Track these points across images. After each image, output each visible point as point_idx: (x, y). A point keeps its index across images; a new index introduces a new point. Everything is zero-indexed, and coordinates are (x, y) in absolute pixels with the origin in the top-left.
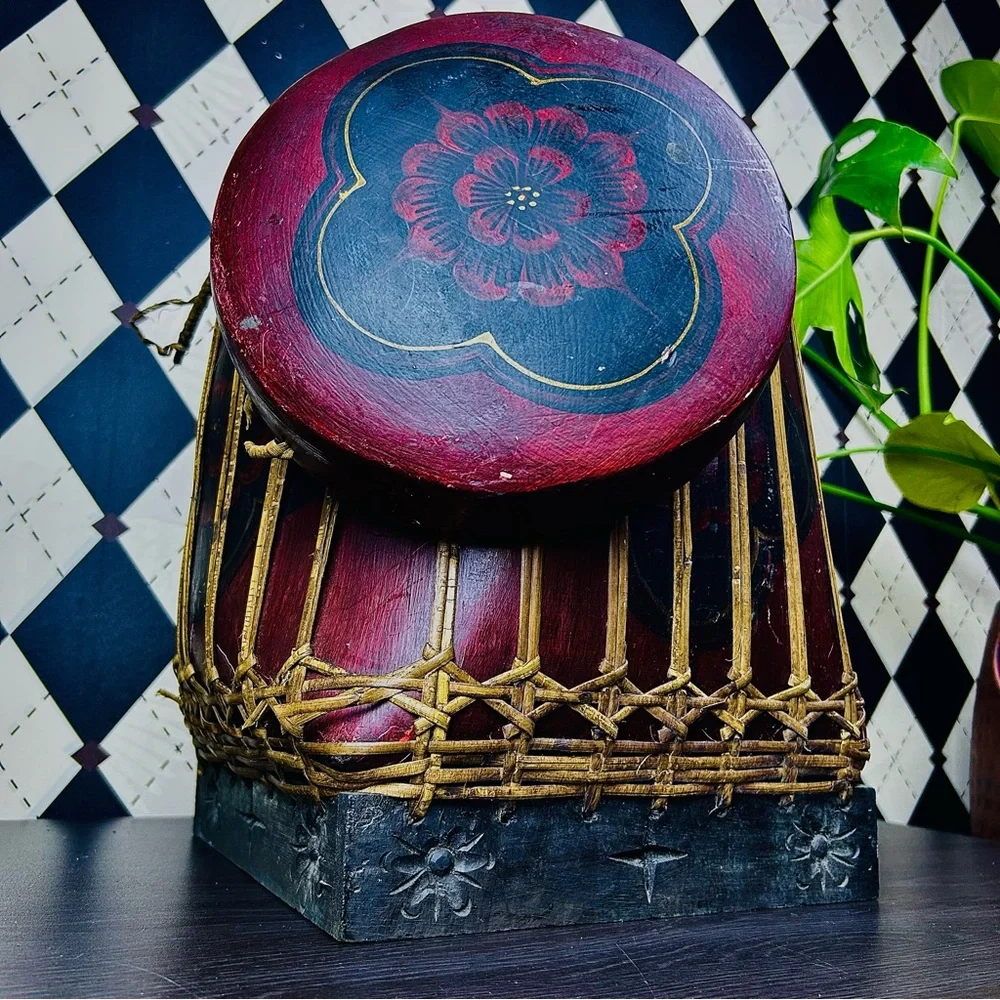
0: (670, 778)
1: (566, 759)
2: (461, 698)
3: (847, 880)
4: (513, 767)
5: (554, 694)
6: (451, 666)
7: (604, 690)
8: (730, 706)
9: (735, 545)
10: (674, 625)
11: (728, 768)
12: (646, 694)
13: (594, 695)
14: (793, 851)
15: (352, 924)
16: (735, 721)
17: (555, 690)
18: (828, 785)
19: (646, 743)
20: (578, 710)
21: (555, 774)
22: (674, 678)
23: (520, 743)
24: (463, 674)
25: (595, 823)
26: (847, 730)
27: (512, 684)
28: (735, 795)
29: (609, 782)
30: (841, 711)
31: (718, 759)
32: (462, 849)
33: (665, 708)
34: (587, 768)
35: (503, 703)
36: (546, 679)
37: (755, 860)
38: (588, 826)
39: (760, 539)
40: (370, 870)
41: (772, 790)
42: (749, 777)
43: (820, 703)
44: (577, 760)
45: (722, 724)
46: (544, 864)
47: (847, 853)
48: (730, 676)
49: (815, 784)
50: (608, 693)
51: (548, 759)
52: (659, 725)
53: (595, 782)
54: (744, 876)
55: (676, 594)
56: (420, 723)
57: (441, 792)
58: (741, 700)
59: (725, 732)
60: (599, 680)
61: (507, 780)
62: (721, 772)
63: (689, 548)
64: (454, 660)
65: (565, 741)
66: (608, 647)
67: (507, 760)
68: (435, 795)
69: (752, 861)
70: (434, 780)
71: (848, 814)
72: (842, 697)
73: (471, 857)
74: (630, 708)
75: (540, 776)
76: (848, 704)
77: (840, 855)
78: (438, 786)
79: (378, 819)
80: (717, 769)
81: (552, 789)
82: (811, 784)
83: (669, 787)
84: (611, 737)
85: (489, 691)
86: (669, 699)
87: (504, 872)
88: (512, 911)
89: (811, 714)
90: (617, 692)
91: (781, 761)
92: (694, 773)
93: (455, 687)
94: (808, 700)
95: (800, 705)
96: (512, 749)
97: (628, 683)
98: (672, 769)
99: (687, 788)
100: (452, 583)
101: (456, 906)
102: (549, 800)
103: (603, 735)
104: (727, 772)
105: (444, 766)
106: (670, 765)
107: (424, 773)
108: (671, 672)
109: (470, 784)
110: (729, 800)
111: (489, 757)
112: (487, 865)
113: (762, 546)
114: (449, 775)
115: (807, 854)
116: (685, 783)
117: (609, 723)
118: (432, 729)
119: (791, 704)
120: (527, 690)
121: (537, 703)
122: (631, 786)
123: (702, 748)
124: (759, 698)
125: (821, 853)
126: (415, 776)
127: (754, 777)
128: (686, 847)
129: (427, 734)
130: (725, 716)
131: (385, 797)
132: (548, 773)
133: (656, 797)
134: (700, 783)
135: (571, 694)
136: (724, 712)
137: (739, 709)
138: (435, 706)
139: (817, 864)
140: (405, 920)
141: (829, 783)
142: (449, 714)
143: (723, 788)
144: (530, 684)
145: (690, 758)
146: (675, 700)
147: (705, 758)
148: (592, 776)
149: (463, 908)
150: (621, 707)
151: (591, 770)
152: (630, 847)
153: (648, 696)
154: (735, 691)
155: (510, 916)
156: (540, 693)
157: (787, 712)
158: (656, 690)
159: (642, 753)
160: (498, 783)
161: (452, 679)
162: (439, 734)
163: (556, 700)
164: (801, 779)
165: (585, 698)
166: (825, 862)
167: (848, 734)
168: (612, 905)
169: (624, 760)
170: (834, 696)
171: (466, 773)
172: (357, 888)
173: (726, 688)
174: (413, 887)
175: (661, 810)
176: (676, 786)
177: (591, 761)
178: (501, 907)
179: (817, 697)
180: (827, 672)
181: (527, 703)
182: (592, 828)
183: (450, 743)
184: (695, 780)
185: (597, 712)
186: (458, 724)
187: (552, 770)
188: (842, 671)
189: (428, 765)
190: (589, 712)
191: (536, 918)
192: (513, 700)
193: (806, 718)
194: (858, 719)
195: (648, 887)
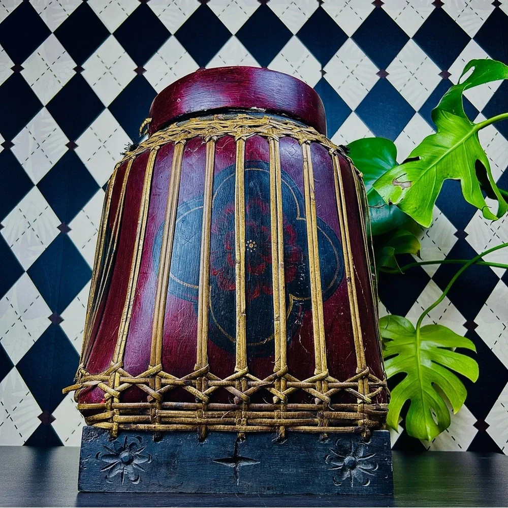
0: (245, 423)
1: (182, 412)
2: (125, 384)
3: (369, 482)
4: (155, 415)
5: (170, 381)
6: (121, 369)
7: (198, 379)
8: (276, 385)
9: (276, 305)
10: (237, 346)
11: (280, 418)
12: (223, 380)
13: (193, 381)
14: (329, 464)
15: (83, 483)
16: (279, 394)
17: (172, 379)
18: (350, 429)
19: (226, 405)
20: (185, 388)
21: (178, 419)
22: (237, 372)
23: (156, 404)
24: (126, 373)
25: (205, 444)
26: (360, 398)
27: (148, 377)
28: (287, 432)
29: (207, 424)
30: (356, 388)
31: (273, 413)
32: (136, 453)
33: (235, 387)
34: (195, 417)
35: (145, 386)
36: (165, 374)
37: (304, 468)
39: (294, 300)
40: (91, 460)
41: (311, 431)
42: (293, 423)
43: (339, 384)
44: (189, 412)
45: (274, 395)
46: (178, 462)
47: (370, 467)
48: (274, 371)
49: (340, 428)
50: (201, 380)
51: (172, 412)
52: (233, 396)
53: (200, 424)
54: (296, 475)
55: (237, 331)
56: (106, 395)
57: (122, 426)
58: (282, 383)
59: (275, 399)
60: (193, 374)
61: (153, 421)
62: (275, 420)
63: (243, 308)
64: (122, 367)
65: (181, 404)
66: (198, 358)
67: (151, 412)
68: (119, 428)
69: (301, 468)
70: (116, 421)
71: (370, 446)
72: (356, 381)
73: (141, 457)
74: (214, 387)
75: (170, 420)
76: (361, 384)
77: (365, 468)
78: (120, 423)
79: (96, 437)
80: (274, 418)
81: (179, 426)
82: (337, 428)
83: (244, 427)
84: (205, 402)
85: (138, 381)
86: (237, 383)
87: (156, 465)
88: (161, 483)
89: (332, 390)
90: (205, 380)
91: (316, 415)
92: (259, 420)
93: (122, 379)
94: (328, 382)
95: (323, 385)
96: (153, 407)
97: (211, 375)
98: (245, 417)
99: (255, 427)
100: (125, 333)
101: (132, 479)
102: (177, 432)
103: (200, 401)
104: (279, 420)
105: (121, 414)
106: (243, 416)
107: (112, 417)
108: (236, 369)
109: (135, 423)
110: (283, 435)
111: (143, 411)
112: (149, 461)
113: (294, 304)
114: (123, 418)
115: (341, 466)
116: (255, 425)
117: (202, 395)
118: (112, 398)
119: (317, 384)
120: (157, 380)
121: (163, 385)
122: (222, 426)
123: (261, 407)
124: (294, 381)
125: (353, 465)
126: (109, 419)
127: (297, 423)
128: (260, 458)
129: (110, 401)
130: (273, 391)
131: (99, 428)
132: (174, 419)
133: (239, 432)
134: (264, 426)
135: (179, 381)
136: (273, 389)
137: (282, 387)
138: (113, 388)
139: (348, 473)
140: (108, 484)
141: (351, 428)
142: (119, 391)
143: (279, 429)
144: (158, 377)
145: (255, 413)
146: (240, 383)
147: (265, 413)
148: (198, 420)
149: (135, 481)
150: (209, 387)
151: (197, 418)
152: (226, 457)
153: (224, 381)
154: (279, 378)
155: (160, 486)
156: (163, 381)
157: (315, 389)
158: (228, 378)
159: (225, 410)
160: (150, 423)
161: (121, 376)
162: (116, 400)
163: (171, 384)
164: (330, 425)
165: (188, 383)
166: (354, 472)
167: (361, 401)
168: (215, 485)
169: (215, 413)
170: (349, 380)
171: (131, 418)
172: (85, 468)
173: (271, 376)
174: (112, 469)
175: (243, 439)
176: (248, 427)
177: (196, 413)
178: (155, 481)
179: (336, 380)
180: (345, 367)
181: (157, 386)
182: (203, 446)
183: (121, 404)
184: (260, 424)
185: (195, 390)
186: (124, 396)
187: (176, 417)
188: (356, 366)
189: (114, 414)
190: (191, 389)
191: (174, 487)
192: (150, 384)
193: (328, 392)
194: (370, 393)
195: (237, 478)
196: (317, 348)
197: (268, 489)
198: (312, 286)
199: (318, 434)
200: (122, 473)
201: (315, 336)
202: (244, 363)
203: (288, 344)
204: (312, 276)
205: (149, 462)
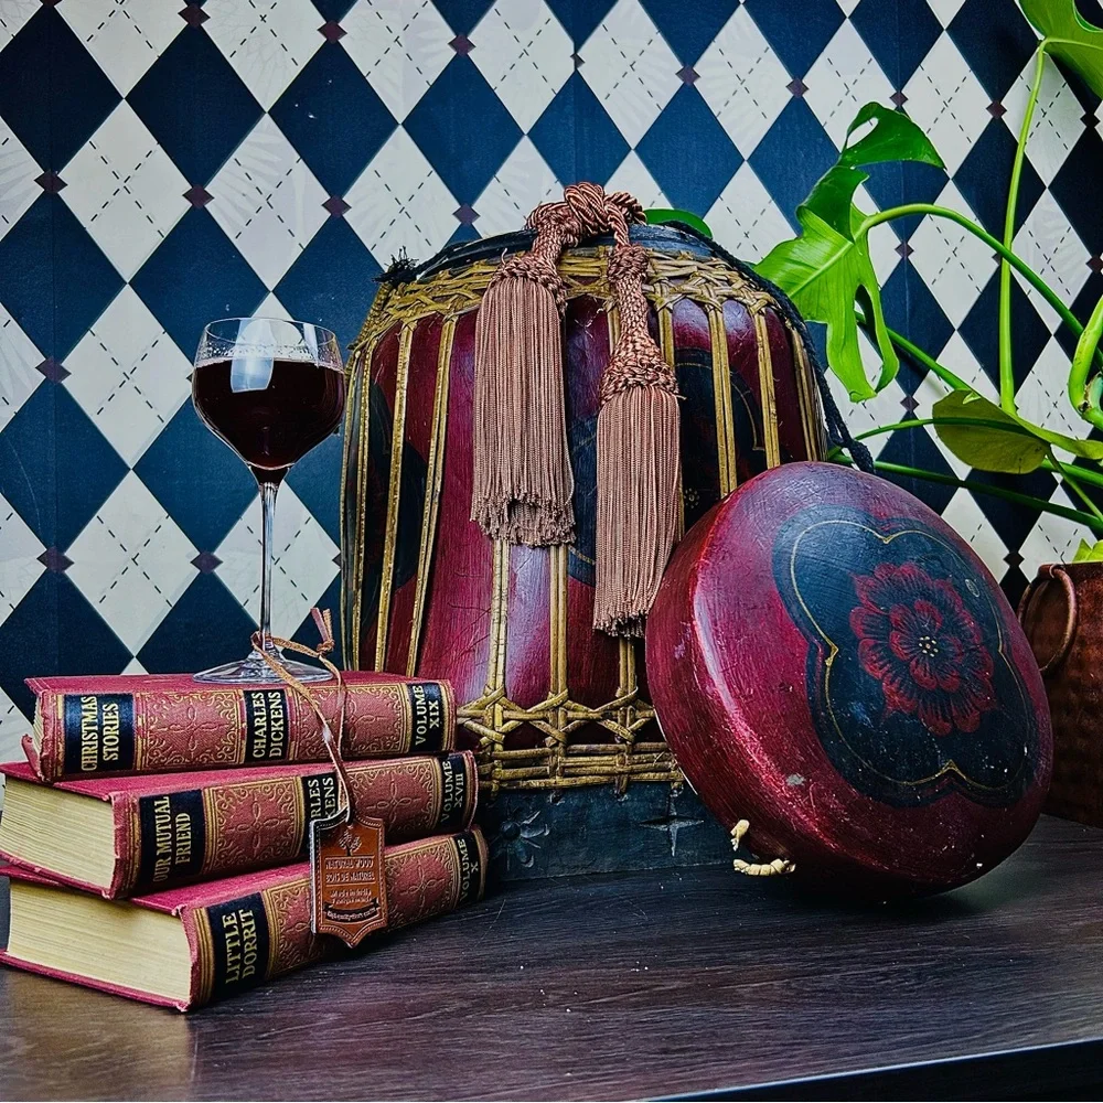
1: (596, 758)
2: (511, 722)
4: (556, 766)
5: (581, 715)
6: (503, 700)
7: (621, 709)
13: (614, 713)
17: (581, 712)
19: (660, 744)
20: (603, 724)
21: (589, 769)
23: (559, 749)
24: (513, 705)
25: (626, 801)
27: (548, 710)
29: (632, 772)
32: (525, 822)
34: (613, 764)
35: (543, 723)
36: (574, 705)
38: (620, 803)
44: (606, 758)
46: (587, 831)
50: (625, 711)
51: (581, 759)
53: (621, 773)
56: (484, 739)
57: (505, 785)
60: (615, 703)
61: (553, 774)
64: (506, 696)
65: (595, 746)
66: (622, 678)
67: (551, 761)
68: (501, 787)
70: (498, 777)
73: (533, 827)
74: (643, 720)
75: (577, 770)
78: (501, 781)
81: (590, 779)
84: (630, 741)
85: (532, 716)
87: (557, 837)
88: (564, 862)
90: (631, 710)
93: (507, 714)
96: (554, 754)
97: (640, 703)
100: (503, 642)
101: (523, 860)
102: (586, 786)
103: (623, 741)
105: (505, 767)
107: (491, 772)
109: (525, 779)
111: (538, 760)
112: (544, 832)
114: (508, 773)
117: (626, 733)
118: (493, 743)
120: (560, 713)
121: (569, 721)
122: (652, 774)
126: (485, 775)
128: (702, 816)
129: (489, 748)
132: (583, 769)
133: (674, 781)
135: (594, 713)
138: (494, 729)
142: (504, 733)
144: (562, 709)
148: (619, 768)
149: (528, 862)
150: (637, 720)
151: (617, 765)
152: (656, 817)
155: (564, 866)
156: (570, 714)
159: (658, 751)
160: (547, 777)
161: (504, 709)
162: (498, 747)
163: (583, 719)
165: (607, 715)
168: (643, 858)
169: (643, 756)
171: (521, 771)
175: (679, 790)
177: (617, 759)
178: (556, 860)
181: (561, 722)
182: (622, 805)
183: (507, 752)
185: (616, 724)
186: (511, 740)
187: (586, 766)
189: (494, 767)
190: (611, 725)
191: (584, 867)
192: (551, 721)
195: (671, 845)
205: (547, 833)
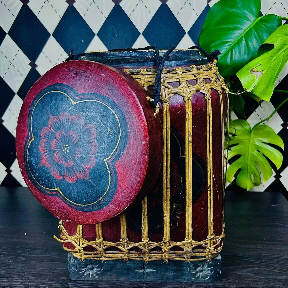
1: (116, 254)
2: (85, 244)
3: (208, 277)
5: (108, 245)
7: (123, 244)
8: (164, 245)
9: (165, 209)
10: (143, 230)
11: (166, 257)
12: (136, 244)
13: (120, 245)
14: (190, 271)
16: (165, 248)
19: (138, 252)
20: (116, 247)
21: (114, 256)
24: (85, 240)
25: (128, 263)
27: (97, 243)
28: (169, 260)
29: (129, 258)
30: (206, 244)
31: (162, 254)
33: (142, 246)
35: (95, 246)
36: (106, 242)
37: (177, 272)
38: (127, 264)
39: (175, 206)
40: (74, 269)
41: (181, 260)
42: (173, 258)
43: (198, 243)
44: (119, 254)
45: (162, 248)
46: (116, 270)
47: (209, 272)
48: (163, 239)
51: (111, 254)
52: (141, 249)
54: (173, 275)
55: (143, 223)
56: (76, 248)
57: (86, 258)
59: (163, 250)
60: (120, 242)
63: (146, 213)
64: (83, 237)
65: (115, 252)
66: (122, 236)
71: (210, 264)
72: (207, 241)
73: (98, 268)
74: (131, 247)
75: (110, 257)
76: (209, 242)
77: (207, 272)
79: (75, 260)
80: (162, 256)
81: (115, 259)
82: (195, 259)
83: (148, 259)
84: (127, 252)
85: (92, 244)
87: (105, 271)
89: (193, 246)
90: (126, 244)
91: (184, 254)
93: (83, 242)
94: (192, 243)
95: (189, 244)
96: (101, 253)
97: (130, 242)
98: (148, 256)
99: (153, 259)
108: (143, 240)
109: (93, 257)
110: (167, 261)
113: (175, 208)
114: (86, 256)
115: (195, 272)
118: (80, 249)
119: (186, 244)
120: (101, 244)
121: (105, 246)
122: (136, 259)
123: (156, 253)
124: (174, 243)
125: (201, 271)
127: (175, 257)
128: (155, 269)
130: (162, 247)
131: (75, 257)
132: (112, 256)
133: (145, 260)
135: (113, 244)
137: (167, 245)
138: (79, 246)
139: (199, 274)
140: (83, 277)
141: (202, 259)
142: (83, 247)
145: (153, 254)
146: (145, 245)
147: (158, 254)
148: (124, 257)
149: (96, 276)
150: (129, 246)
152: (139, 268)
154: (165, 243)
155: (108, 278)
156: (105, 244)
157: (185, 246)
158: (139, 243)
159: (138, 254)
160: (101, 257)
162: (82, 250)
164: (191, 258)
165: (118, 245)
166: (201, 273)
167: (208, 249)
168: (134, 278)
169: (133, 255)
170: (203, 241)
171: (91, 256)
172: (72, 272)
173: (161, 242)
174: (84, 272)
175: (147, 262)
176: (150, 259)
177: (123, 255)
178: (105, 276)
179: (196, 241)
180: (201, 235)
181: (102, 246)
182: (128, 264)
183: (85, 252)
184: (156, 258)
185: (122, 248)
188: (208, 234)
189: (82, 255)
190: (120, 247)
191: (114, 279)
192: (98, 246)
193: (191, 247)
194: (214, 245)
195: (144, 275)
196: (187, 229)
197: (160, 280)
198: (187, 197)
199: (185, 261)
200: (90, 274)
201: (187, 223)
202: (147, 237)
203: (171, 227)
204: (187, 191)
205: (102, 270)
